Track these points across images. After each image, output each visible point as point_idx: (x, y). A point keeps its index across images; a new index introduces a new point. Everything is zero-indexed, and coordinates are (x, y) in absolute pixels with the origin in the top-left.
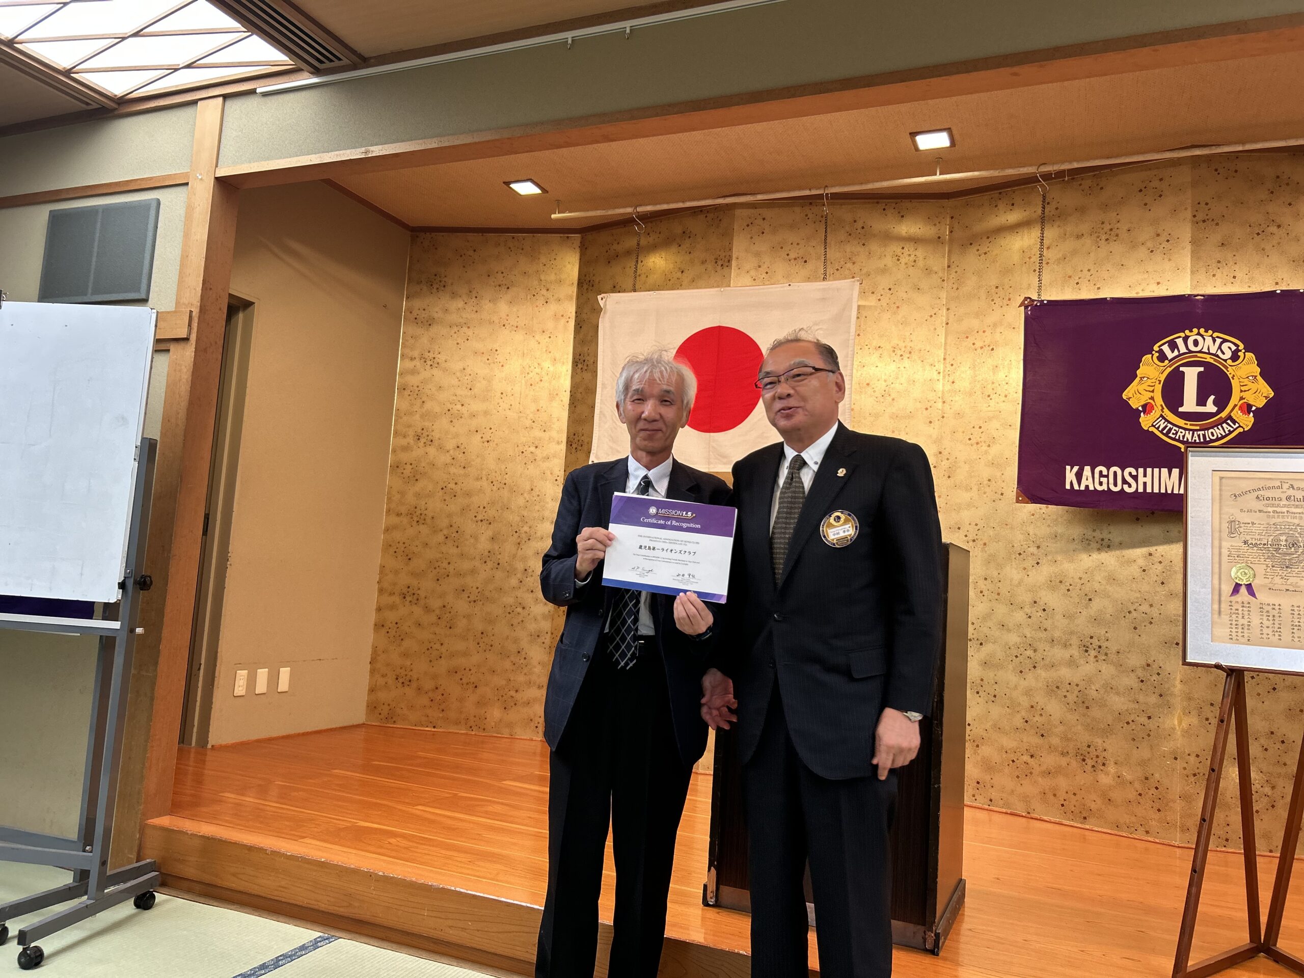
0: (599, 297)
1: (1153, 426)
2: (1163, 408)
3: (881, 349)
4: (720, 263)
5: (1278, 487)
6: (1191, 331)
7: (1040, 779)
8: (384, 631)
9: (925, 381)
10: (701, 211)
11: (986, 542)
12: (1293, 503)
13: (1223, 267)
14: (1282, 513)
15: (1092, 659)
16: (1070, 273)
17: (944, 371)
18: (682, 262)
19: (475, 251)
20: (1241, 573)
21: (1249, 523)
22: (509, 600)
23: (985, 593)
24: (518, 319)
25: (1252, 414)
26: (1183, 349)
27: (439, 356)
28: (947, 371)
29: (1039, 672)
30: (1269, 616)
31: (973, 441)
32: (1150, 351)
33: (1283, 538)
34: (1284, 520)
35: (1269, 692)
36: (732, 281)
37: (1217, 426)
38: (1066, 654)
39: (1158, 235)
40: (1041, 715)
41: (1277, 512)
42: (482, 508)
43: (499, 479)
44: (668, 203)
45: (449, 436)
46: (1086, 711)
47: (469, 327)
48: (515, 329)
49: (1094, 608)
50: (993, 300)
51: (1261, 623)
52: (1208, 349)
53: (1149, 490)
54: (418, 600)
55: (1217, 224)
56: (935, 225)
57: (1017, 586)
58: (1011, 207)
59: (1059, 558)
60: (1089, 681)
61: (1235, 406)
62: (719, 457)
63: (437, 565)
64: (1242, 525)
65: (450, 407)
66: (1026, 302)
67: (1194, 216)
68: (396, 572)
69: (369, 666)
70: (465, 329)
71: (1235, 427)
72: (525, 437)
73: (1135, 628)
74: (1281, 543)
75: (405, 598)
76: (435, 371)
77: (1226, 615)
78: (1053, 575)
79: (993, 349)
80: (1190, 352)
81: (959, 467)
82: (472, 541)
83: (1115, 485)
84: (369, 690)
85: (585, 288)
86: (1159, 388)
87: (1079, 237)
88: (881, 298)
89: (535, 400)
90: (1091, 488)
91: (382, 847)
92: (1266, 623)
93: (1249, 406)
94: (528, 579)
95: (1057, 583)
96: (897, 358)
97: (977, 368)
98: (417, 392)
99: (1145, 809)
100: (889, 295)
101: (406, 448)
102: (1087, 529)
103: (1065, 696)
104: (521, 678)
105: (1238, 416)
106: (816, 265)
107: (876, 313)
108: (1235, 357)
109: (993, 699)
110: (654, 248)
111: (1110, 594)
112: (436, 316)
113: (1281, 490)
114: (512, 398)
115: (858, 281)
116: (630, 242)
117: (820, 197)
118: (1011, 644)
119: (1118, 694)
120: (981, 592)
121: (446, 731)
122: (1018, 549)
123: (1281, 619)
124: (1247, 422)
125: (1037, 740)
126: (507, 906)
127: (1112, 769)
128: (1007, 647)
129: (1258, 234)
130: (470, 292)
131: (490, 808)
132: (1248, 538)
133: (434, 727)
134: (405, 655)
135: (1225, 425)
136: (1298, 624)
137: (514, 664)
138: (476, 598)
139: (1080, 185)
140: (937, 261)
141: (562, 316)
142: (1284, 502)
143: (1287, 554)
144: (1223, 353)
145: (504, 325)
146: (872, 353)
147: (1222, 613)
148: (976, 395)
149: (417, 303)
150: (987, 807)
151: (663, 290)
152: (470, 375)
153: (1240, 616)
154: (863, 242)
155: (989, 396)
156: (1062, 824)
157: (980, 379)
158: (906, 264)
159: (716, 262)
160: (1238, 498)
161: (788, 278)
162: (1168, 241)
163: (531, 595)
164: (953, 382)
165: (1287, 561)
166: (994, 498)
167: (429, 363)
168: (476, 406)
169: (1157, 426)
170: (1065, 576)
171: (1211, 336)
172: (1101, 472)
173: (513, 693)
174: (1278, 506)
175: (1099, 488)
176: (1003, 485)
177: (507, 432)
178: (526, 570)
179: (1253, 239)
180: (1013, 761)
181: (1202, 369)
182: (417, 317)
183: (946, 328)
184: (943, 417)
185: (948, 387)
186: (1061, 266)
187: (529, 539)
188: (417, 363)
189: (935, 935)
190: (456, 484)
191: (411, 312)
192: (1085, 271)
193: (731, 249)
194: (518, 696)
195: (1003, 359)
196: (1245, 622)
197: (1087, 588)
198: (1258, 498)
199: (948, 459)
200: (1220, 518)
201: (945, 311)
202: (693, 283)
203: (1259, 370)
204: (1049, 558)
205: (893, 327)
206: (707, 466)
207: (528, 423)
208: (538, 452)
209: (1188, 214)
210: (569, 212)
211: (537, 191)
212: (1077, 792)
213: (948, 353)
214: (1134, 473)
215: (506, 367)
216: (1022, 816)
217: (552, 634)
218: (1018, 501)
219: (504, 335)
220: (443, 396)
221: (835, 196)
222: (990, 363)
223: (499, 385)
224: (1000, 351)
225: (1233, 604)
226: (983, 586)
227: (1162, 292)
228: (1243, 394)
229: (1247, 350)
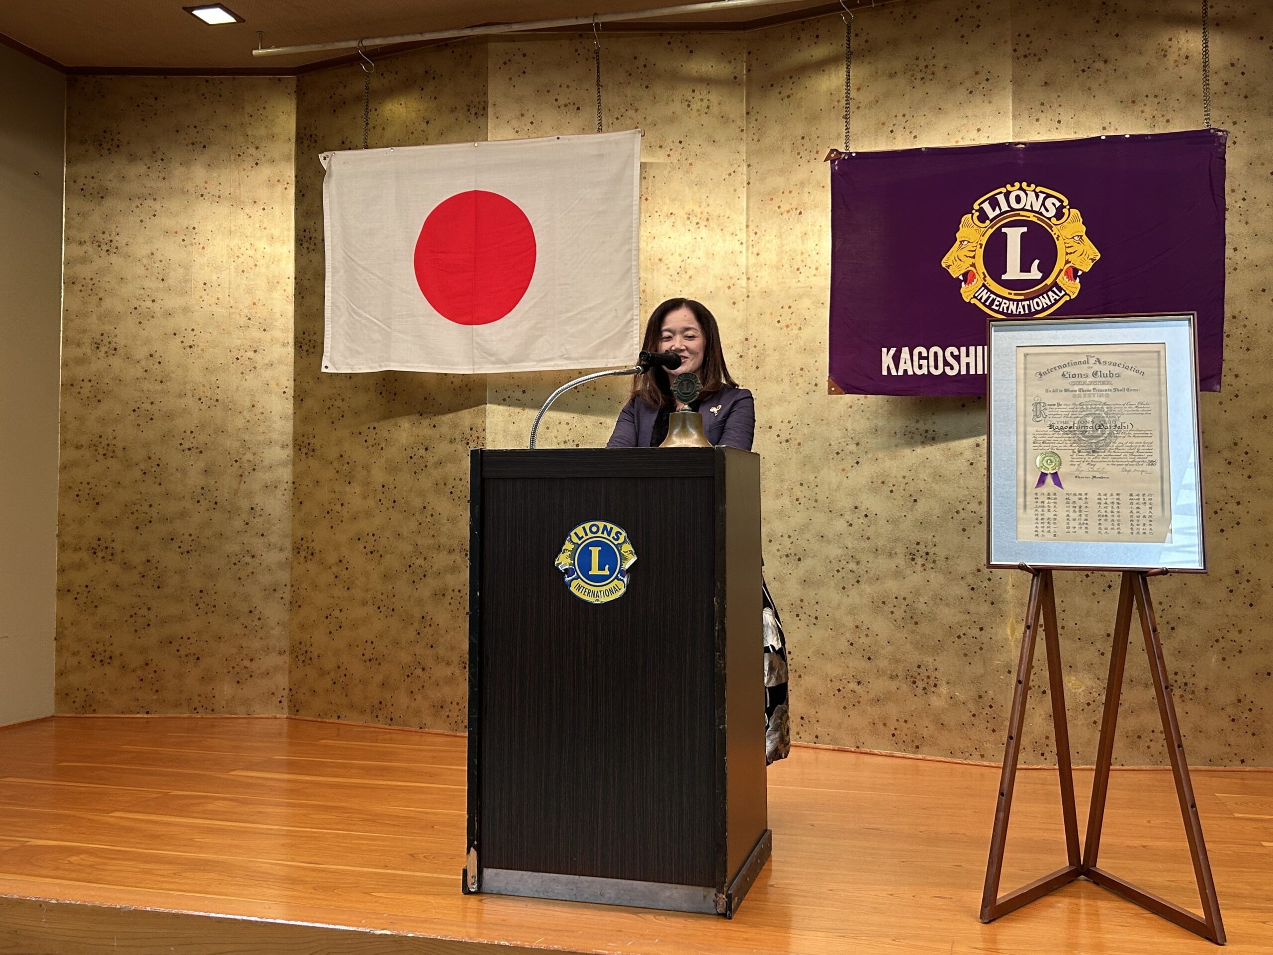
0: (321, 156)
1: (975, 297)
2: (985, 276)
3: (673, 217)
4: (473, 111)
5: (1085, 363)
6: (1013, 186)
7: (869, 708)
8: (70, 597)
9: (726, 253)
10: (446, 45)
11: (801, 441)
12: (1099, 379)
13: (1047, 109)
14: (1088, 391)
15: (919, 568)
16: (883, 119)
17: (747, 241)
18: (426, 110)
19: (156, 99)
20: (1047, 461)
21: (1054, 405)
22: (232, 547)
23: (802, 500)
24: (221, 186)
25: (1078, 280)
26: (1005, 208)
27: (117, 238)
28: (750, 240)
29: (863, 587)
30: (1075, 507)
31: (783, 324)
32: (970, 211)
33: (1090, 419)
34: (1091, 399)
35: (1104, 591)
36: (489, 134)
37: (1042, 295)
38: (891, 564)
39: (977, 73)
40: (867, 635)
41: (1083, 391)
42: (188, 432)
43: (209, 394)
44: (402, 35)
45: (138, 343)
46: (914, 627)
47: (155, 199)
48: (217, 199)
49: (919, 510)
50: (799, 154)
51: (1068, 515)
52: (1031, 206)
53: (972, 372)
54: (112, 555)
55: (1040, 60)
56: (730, 62)
57: (836, 491)
58: (816, 40)
59: (880, 455)
60: (917, 593)
61: (1061, 270)
62: (485, 355)
63: (134, 508)
64: (1048, 407)
65: (136, 303)
66: (833, 155)
67: (1015, 50)
68: (81, 522)
69: (55, 643)
70: (150, 202)
71: (1061, 295)
72: (239, 339)
73: (964, 530)
74: (1088, 425)
75: (95, 553)
76: (114, 259)
77: (1032, 509)
78: (875, 475)
79: (800, 213)
80: (1013, 210)
81: (768, 355)
82: (179, 475)
83: (936, 367)
84: (56, 674)
85: (306, 145)
86: (980, 253)
87: (892, 75)
88: (671, 153)
89: (250, 291)
90: (910, 373)
91: (57, 869)
92: (1073, 515)
93: (1076, 270)
94: (256, 520)
95: (880, 484)
96: (693, 227)
97: (784, 237)
98: (90, 286)
99: (979, 730)
100: (680, 150)
101: (82, 361)
102: (910, 420)
103: (892, 613)
104: (256, 644)
105: (1064, 282)
106: (589, 113)
107: (666, 172)
108: (1059, 215)
109: (815, 621)
110: (390, 92)
111: (937, 493)
112: (109, 185)
113: (1087, 365)
114: (218, 289)
115: (639, 132)
116: (359, 86)
117: (589, 27)
118: (831, 557)
119: (948, 605)
120: (797, 500)
121: (162, 715)
122: (836, 448)
123: (1087, 510)
124: (1073, 288)
125: (865, 664)
126: (219, 922)
127: (944, 689)
128: (828, 561)
129: (1083, 71)
130: (154, 153)
131: (210, 807)
132: (1054, 421)
133: (148, 713)
134: (102, 626)
135: (1050, 293)
136: (1105, 514)
137: (246, 627)
138: (190, 548)
139: (892, 13)
140: (735, 107)
141: (278, 181)
142: (1091, 379)
143: (1094, 437)
144: (1047, 210)
145: (202, 195)
146: (663, 222)
147: (1028, 507)
148: (784, 268)
149: (83, 169)
150: (812, 745)
151: (405, 146)
152: (161, 261)
153: (1046, 509)
154: (646, 83)
155: (798, 269)
156: (893, 756)
157: (788, 250)
158: (698, 110)
159: (469, 110)
160: (1044, 377)
161: (558, 129)
162: (987, 80)
163: (262, 539)
164: (758, 254)
165: (1093, 444)
166: (807, 390)
167: (105, 248)
168: (172, 302)
169: (979, 298)
170: (888, 476)
171: (1034, 191)
172: (920, 353)
173: (246, 663)
174: (1084, 383)
175: (919, 372)
176: (818, 373)
177: (215, 333)
178: (252, 509)
179: (1078, 76)
180: (839, 690)
181: (1025, 229)
182: (84, 187)
183: (747, 189)
184: (748, 297)
185: (752, 260)
186: (873, 110)
187: (254, 470)
188: (89, 248)
189: (727, 897)
190: (152, 403)
191: (75, 182)
192: (900, 117)
193: (485, 94)
194: (253, 666)
195: (813, 225)
196: (1051, 515)
197: (911, 488)
198: (1063, 375)
199: (755, 347)
200: (1025, 400)
201: (745, 167)
202: (442, 137)
203: (1084, 228)
204: (870, 456)
205: (687, 188)
206: (472, 367)
207: (243, 321)
208: (258, 357)
209: (1009, 49)
210: (277, 47)
211: (230, 19)
212: (909, 719)
213: (751, 219)
214: (956, 353)
215: (208, 250)
216: (851, 752)
217: (292, 586)
218: (830, 393)
219: (203, 208)
220: (126, 290)
221: (608, 26)
222: (799, 229)
223: (201, 274)
224: (808, 216)
225: (1038, 496)
226: (799, 493)
227: (983, 140)
228: (1069, 257)
229: (1072, 206)
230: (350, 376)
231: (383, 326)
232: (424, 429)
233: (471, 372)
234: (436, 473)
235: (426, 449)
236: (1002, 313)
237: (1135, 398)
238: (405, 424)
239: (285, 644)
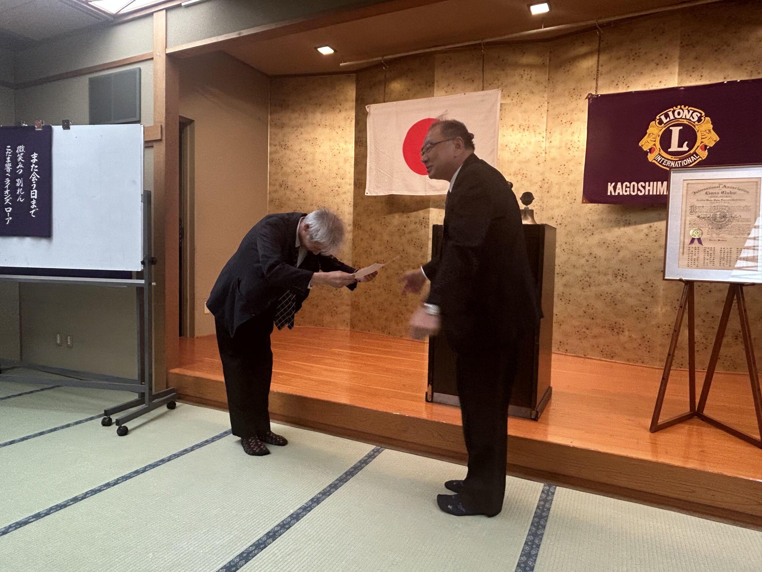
0: (367, 107)
1: (654, 159)
2: (660, 150)
3: (513, 126)
4: (428, 84)
5: (718, 187)
6: (677, 107)
7: (591, 339)
9: (536, 142)
11: (567, 224)
12: (725, 195)
13: (696, 70)
14: (719, 200)
15: (618, 280)
16: (613, 79)
17: (546, 136)
18: (408, 85)
19: (302, 86)
20: (695, 233)
21: (701, 207)
23: (566, 250)
24: (326, 121)
25: (707, 151)
26: (672, 117)
27: (288, 143)
29: (592, 288)
30: (708, 254)
31: (561, 173)
32: (654, 120)
33: (718, 213)
34: (720, 204)
35: (707, 293)
36: (435, 94)
37: (688, 158)
38: (605, 279)
39: (661, 55)
40: (592, 309)
41: (716, 200)
44: (400, 53)
45: (296, 184)
46: (615, 306)
47: (302, 127)
48: (325, 126)
49: (620, 255)
50: (572, 97)
51: (704, 257)
52: (686, 117)
53: (651, 193)
55: (694, 47)
56: (541, 57)
57: (582, 246)
58: (582, 44)
59: (603, 231)
60: (617, 292)
61: (698, 146)
62: (431, 188)
64: (697, 208)
65: (295, 169)
66: (589, 96)
67: (681, 43)
70: (300, 128)
71: (697, 158)
72: (333, 182)
73: (641, 264)
74: (717, 216)
76: (287, 152)
77: (687, 254)
78: (600, 240)
79: (571, 123)
80: (676, 118)
81: (554, 187)
83: (634, 191)
85: (359, 102)
86: (658, 139)
87: (619, 58)
88: (513, 99)
89: (337, 163)
90: (621, 194)
92: (707, 257)
93: (706, 146)
95: (602, 243)
96: (522, 131)
97: (563, 134)
98: (278, 162)
99: (642, 352)
100: (517, 97)
101: (275, 191)
102: (618, 215)
103: (605, 299)
105: (699, 152)
106: (478, 82)
107: (510, 107)
108: (699, 120)
109: (569, 302)
110: (394, 79)
111: (629, 248)
112: (285, 122)
113: (719, 189)
114: (325, 163)
115: (501, 90)
116: (381, 76)
117: (480, 44)
118: (578, 275)
119: (631, 297)
120: (563, 250)
122: (582, 227)
123: (714, 255)
124: (704, 154)
125: (591, 321)
127: (626, 333)
128: (576, 276)
129: (716, 51)
130: (302, 108)
131: (326, 361)
132: (700, 214)
135: (692, 157)
136: (723, 257)
139: (620, 29)
140: (544, 77)
141: (348, 118)
142: (720, 195)
143: (720, 222)
144: (693, 118)
145: (319, 125)
146: (508, 129)
147: (685, 253)
148: (563, 148)
149: (276, 116)
150: (564, 353)
151: (399, 101)
152: (304, 152)
153: (693, 255)
154: (503, 68)
155: (569, 148)
156: (601, 360)
157: (565, 140)
158: (526, 79)
159: (426, 84)
160: (696, 194)
161: (464, 91)
162: (666, 58)
164: (551, 142)
165: (719, 225)
166: (571, 202)
167: (284, 147)
168: (308, 168)
169: (656, 160)
170: (606, 240)
171: (687, 109)
172: (626, 185)
173: (335, 309)
174: (717, 197)
175: (625, 194)
176: (576, 194)
177: (324, 180)
179: (713, 54)
180: (578, 331)
181: (681, 128)
182: (276, 123)
183: (547, 113)
184: (545, 161)
185: (548, 145)
186: (608, 75)
188: (278, 147)
189: (536, 412)
191: (273, 121)
192: (621, 78)
193: (433, 77)
194: (338, 310)
195: (577, 128)
196: (696, 257)
197: (617, 245)
198: (706, 193)
199: (547, 183)
200: (686, 204)
201: (546, 104)
202: (415, 96)
203: (712, 126)
204: (599, 231)
205: (520, 114)
206: (425, 192)
207: (334, 175)
208: (340, 190)
209: (679, 42)
210: (349, 62)
211: (332, 51)
212: (609, 345)
213: (548, 126)
214: (644, 185)
215: (322, 147)
216: (582, 357)
218: (583, 203)
219: (320, 130)
220: (291, 164)
221: (488, 44)
222: (570, 131)
223: (319, 157)
224: (575, 124)
225: (690, 248)
226: (564, 247)
227: (662, 86)
228: (703, 140)
229: (706, 116)
230: (375, 197)
231: (389, 176)
232: (404, 218)
233: (425, 195)
234: (408, 236)
235: (405, 226)
236: (667, 167)
237: (743, 204)
238: (397, 216)
239: (350, 303)
